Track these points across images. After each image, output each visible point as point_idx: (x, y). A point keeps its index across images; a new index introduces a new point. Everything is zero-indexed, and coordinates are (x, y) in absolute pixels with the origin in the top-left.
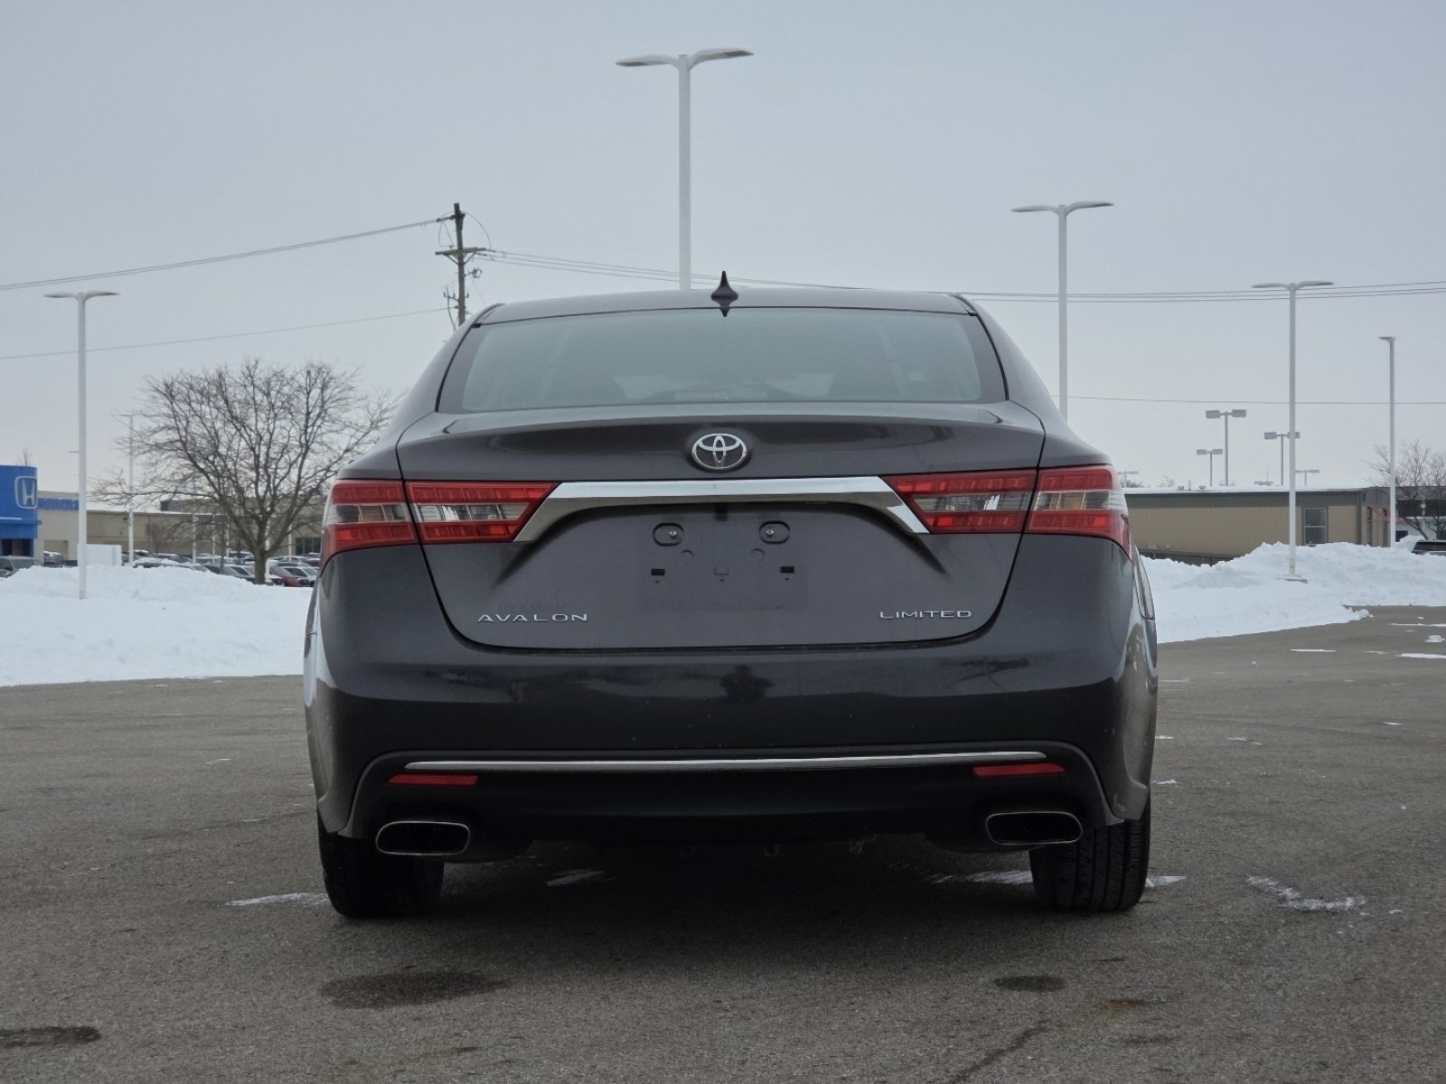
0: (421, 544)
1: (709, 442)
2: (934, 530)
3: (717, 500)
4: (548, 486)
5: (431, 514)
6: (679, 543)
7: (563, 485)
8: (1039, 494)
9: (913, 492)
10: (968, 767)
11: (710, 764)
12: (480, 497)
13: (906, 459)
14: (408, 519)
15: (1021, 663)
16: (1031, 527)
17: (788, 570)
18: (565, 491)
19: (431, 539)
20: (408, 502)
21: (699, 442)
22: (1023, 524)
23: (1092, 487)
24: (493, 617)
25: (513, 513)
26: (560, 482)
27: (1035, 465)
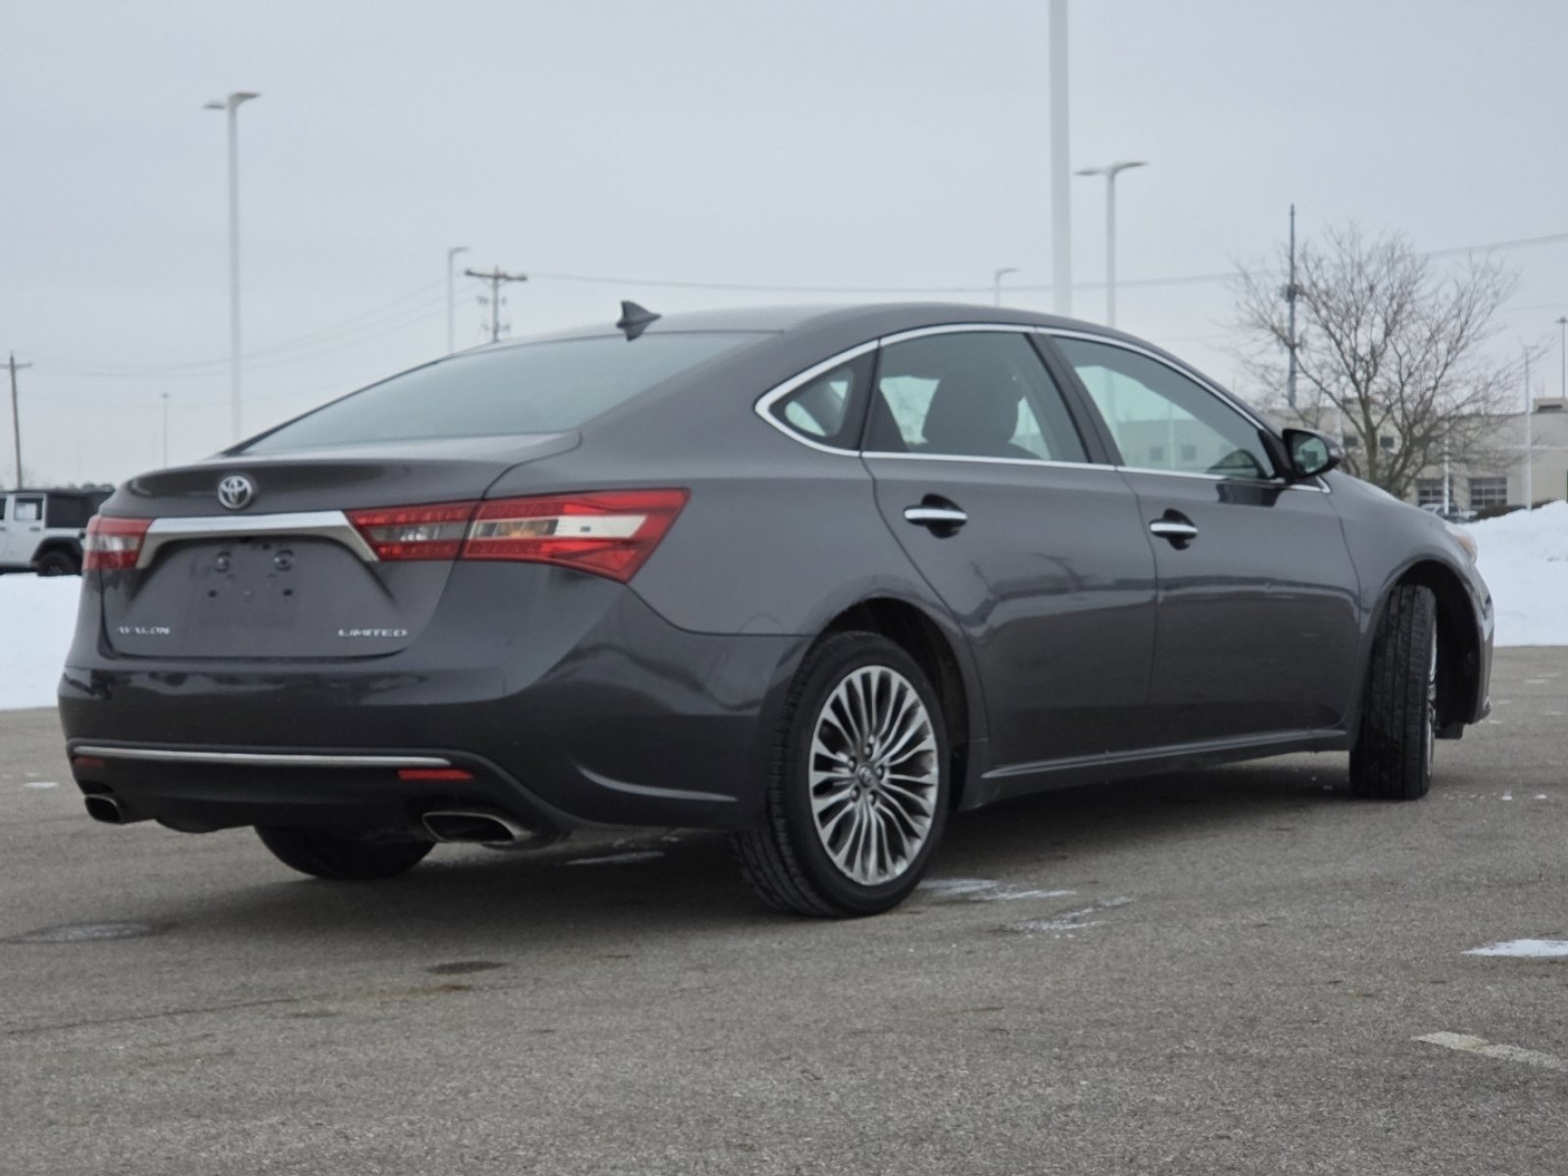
1: (227, 484)
2: (383, 558)
3: (241, 534)
6: (228, 569)
7: (157, 520)
8: (475, 524)
9: (372, 525)
10: (393, 771)
13: (366, 495)
15: (422, 678)
16: (466, 554)
17: (288, 593)
21: (222, 485)
22: (459, 551)
23: (533, 515)
27: (479, 496)
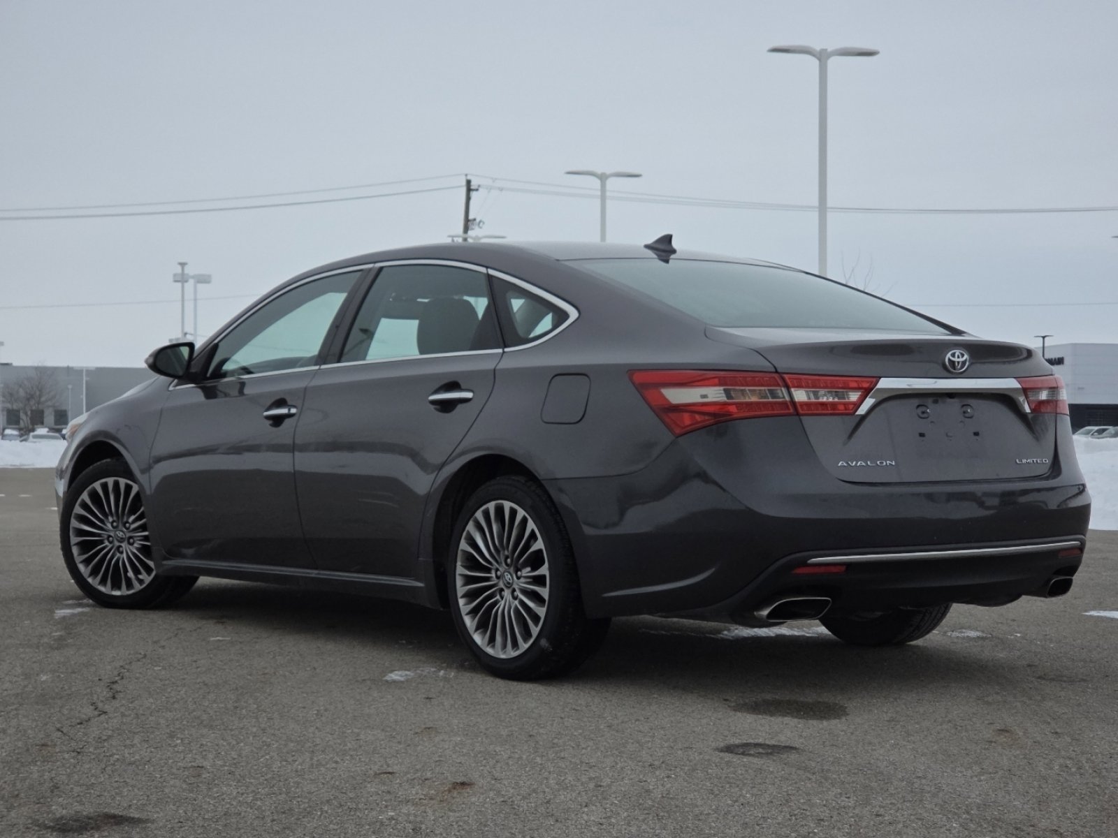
0: (798, 414)
1: (953, 355)
3: (947, 391)
4: (874, 380)
5: (800, 395)
6: (928, 418)
7: (882, 379)
11: (942, 554)
12: (840, 386)
14: (787, 398)
17: (976, 434)
18: (884, 383)
19: (803, 412)
20: (788, 388)
21: (949, 355)
22: (1055, 408)
24: (847, 463)
25: (854, 397)
26: (880, 378)
